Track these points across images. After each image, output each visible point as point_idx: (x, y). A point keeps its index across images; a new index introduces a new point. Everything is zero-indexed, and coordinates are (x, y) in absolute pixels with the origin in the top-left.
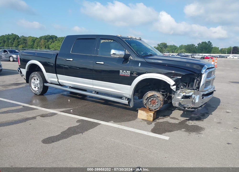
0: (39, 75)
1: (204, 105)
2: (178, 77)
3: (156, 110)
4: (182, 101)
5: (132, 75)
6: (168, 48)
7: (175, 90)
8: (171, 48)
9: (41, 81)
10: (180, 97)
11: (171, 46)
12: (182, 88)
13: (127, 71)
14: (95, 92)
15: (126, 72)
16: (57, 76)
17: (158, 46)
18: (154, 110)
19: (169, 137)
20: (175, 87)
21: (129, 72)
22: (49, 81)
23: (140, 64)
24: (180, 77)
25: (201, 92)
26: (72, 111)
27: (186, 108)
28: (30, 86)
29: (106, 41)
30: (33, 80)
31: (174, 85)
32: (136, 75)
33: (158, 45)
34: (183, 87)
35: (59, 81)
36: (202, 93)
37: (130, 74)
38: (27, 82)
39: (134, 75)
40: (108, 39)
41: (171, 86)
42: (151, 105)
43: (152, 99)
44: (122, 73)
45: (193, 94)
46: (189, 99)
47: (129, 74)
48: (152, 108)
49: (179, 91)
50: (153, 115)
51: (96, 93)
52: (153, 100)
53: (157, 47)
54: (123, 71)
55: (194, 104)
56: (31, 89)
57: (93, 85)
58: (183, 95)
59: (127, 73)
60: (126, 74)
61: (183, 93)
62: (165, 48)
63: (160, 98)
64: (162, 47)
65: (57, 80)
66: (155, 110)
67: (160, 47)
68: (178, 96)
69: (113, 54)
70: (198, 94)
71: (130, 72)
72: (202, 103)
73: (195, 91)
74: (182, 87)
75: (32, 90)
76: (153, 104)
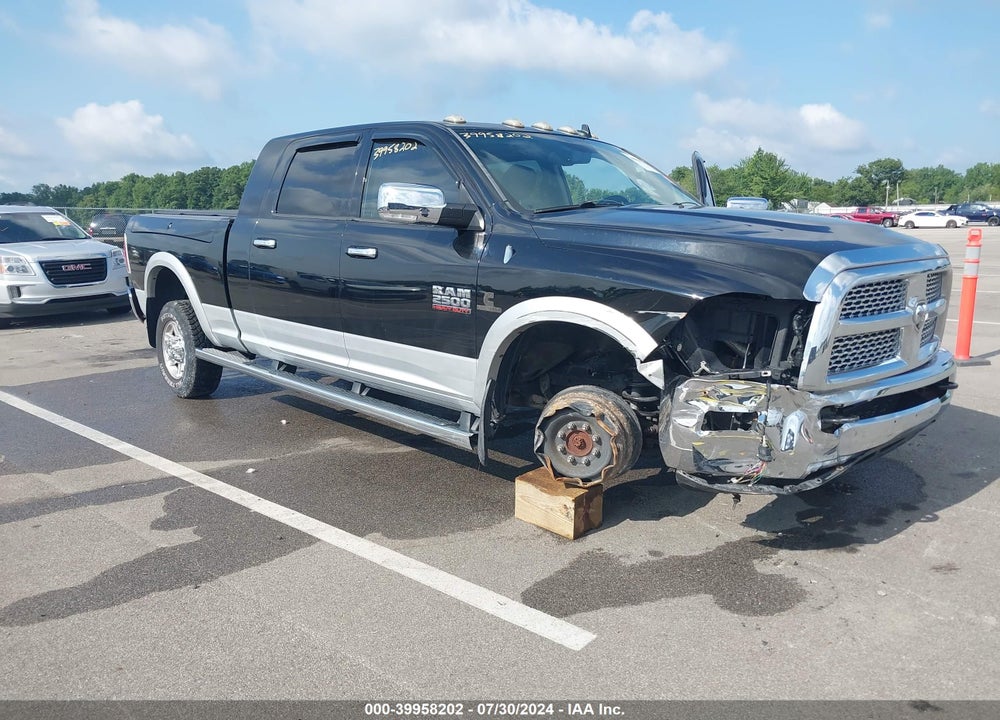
0: (183, 314)
1: (843, 468)
2: (671, 315)
3: (589, 484)
4: (701, 439)
5: (479, 307)
6: (913, 182)
7: (659, 383)
8: (926, 182)
9: (189, 338)
10: (695, 421)
11: (925, 174)
12: (703, 373)
13: (459, 290)
14: (363, 387)
15: (456, 292)
16: (233, 315)
17: (860, 175)
18: (581, 484)
19: (595, 636)
20: (658, 365)
21: (466, 290)
22: (216, 341)
23: (508, 250)
24: (682, 315)
25: (812, 396)
26: (250, 470)
27: (734, 480)
28: (161, 360)
29: (393, 148)
30: (169, 334)
31: (652, 357)
32: (495, 305)
33: (859, 171)
34: (707, 369)
35: (244, 337)
36: (821, 401)
37: (469, 301)
38: (152, 341)
39: (488, 307)
40: (399, 140)
41: (638, 362)
42: (569, 459)
43: (570, 425)
44: (442, 297)
45: (759, 407)
46: (741, 434)
47: (465, 302)
48: (570, 474)
49: (683, 390)
50: (576, 509)
51: (364, 394)
52: (575, 430)
53: (856, 179)
54: (444, 291)
55: (766, 458)
56: (164, 374)
57: (348, 354)
58: (705, 409)
59: (458, 299)
60: (455, 301)
61: (705, 399)
62: (893, 183)
63: (607, 424)
64: (880, 181)
65: (235, 334)
66: (585, 480)
67: (871, 180)
68: (684, 415)
69: (391, 206)
70: (798, 406)
71: (469, 291)
72: (829, 453)
73: (775, 386)
74: (703, 365)
75: (166, 378)
76: (581, 453)
